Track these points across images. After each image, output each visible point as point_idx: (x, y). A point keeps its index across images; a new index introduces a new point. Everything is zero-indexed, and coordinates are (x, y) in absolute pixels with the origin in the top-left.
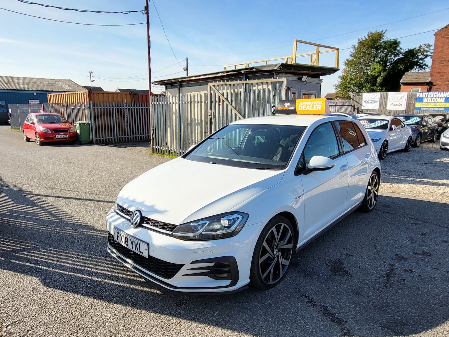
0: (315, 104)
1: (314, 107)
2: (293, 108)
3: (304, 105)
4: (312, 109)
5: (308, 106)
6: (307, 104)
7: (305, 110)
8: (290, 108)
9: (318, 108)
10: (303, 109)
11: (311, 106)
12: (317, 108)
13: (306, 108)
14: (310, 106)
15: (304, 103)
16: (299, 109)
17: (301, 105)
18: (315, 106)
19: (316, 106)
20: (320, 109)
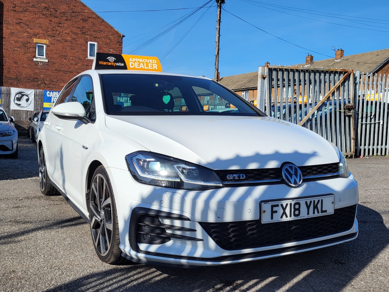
0: (148, 62)
1: (150, 66)
2: (123, 65)
3: (135, 61)
4: (148, 68)
5: (141, 64)
6: (138, 62)
7: (138, 67)
8: (117, 64)
9: (154, 67)
10: (136, 67)
11: (145, 64)
12: (152, 67)
13: (139, 66)
14: (143, 63)
15: (134, 60)
16: (131, 67)
17: (131, 61)
18: (149, 64)
19: (152, 64)
20: (157, 69)
